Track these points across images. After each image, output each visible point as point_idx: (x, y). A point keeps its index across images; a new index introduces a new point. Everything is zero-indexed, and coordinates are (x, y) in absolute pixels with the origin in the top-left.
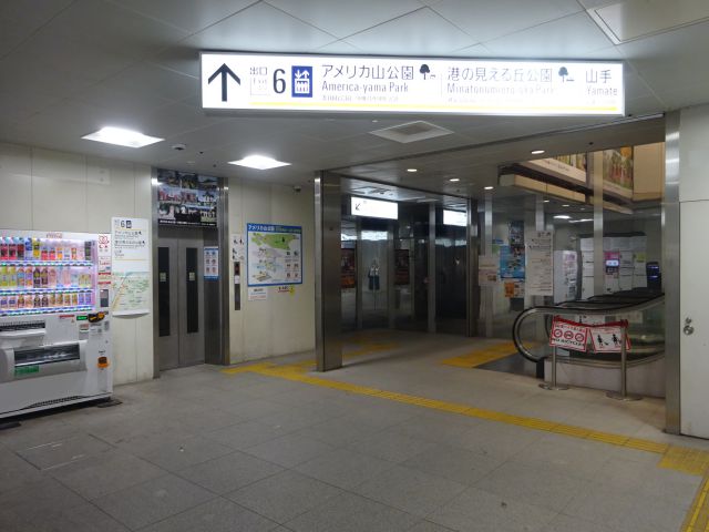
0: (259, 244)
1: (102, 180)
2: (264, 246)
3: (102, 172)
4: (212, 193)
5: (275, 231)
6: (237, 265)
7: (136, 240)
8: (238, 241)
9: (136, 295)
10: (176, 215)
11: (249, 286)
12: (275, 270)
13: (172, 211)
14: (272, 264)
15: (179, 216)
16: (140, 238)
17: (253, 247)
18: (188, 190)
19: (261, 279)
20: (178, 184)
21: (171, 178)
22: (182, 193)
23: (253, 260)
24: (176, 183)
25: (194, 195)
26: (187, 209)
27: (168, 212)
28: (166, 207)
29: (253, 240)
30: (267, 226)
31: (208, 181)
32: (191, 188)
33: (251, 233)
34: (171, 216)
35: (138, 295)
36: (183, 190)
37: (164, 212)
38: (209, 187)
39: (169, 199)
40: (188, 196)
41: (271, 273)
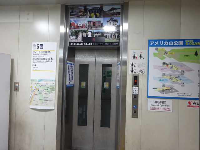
0: (163, 58)
1: (28, 19)
2: (168, 60)
3: (28, 14)
4: (116, 18)
5: (184, 45)
6: (136, 78)
7: (46, 57)
8: (137, 55)
9: (44, 96)
10: (83, 38)
11: (149, 97)
12: (183, 84)
13: (80, 35)
14: (180, 78)
15: (86, 39)
16: (49, 56)
17: (155, 61)
18: (94, 19)
19: (163, 92)
20: (86, 16)
21: (80, 12)
22: (89, 22)
23: (155, 73)
24: (84, 15)
25: (99, 22)
26: (92, 33)
27: (77, 37)
28: (76, 34)
29: (155, 55)
30: (173, 41)
31: (113, 9)
32: (96, 17)
33: (153, 49)
34: (79, 39)
35: (45, 96)
36: (91, 19)
37: (74, 37)
38: (113, 14)
39: (78, 27)
40: (94, 23)
41: (176, 87)
